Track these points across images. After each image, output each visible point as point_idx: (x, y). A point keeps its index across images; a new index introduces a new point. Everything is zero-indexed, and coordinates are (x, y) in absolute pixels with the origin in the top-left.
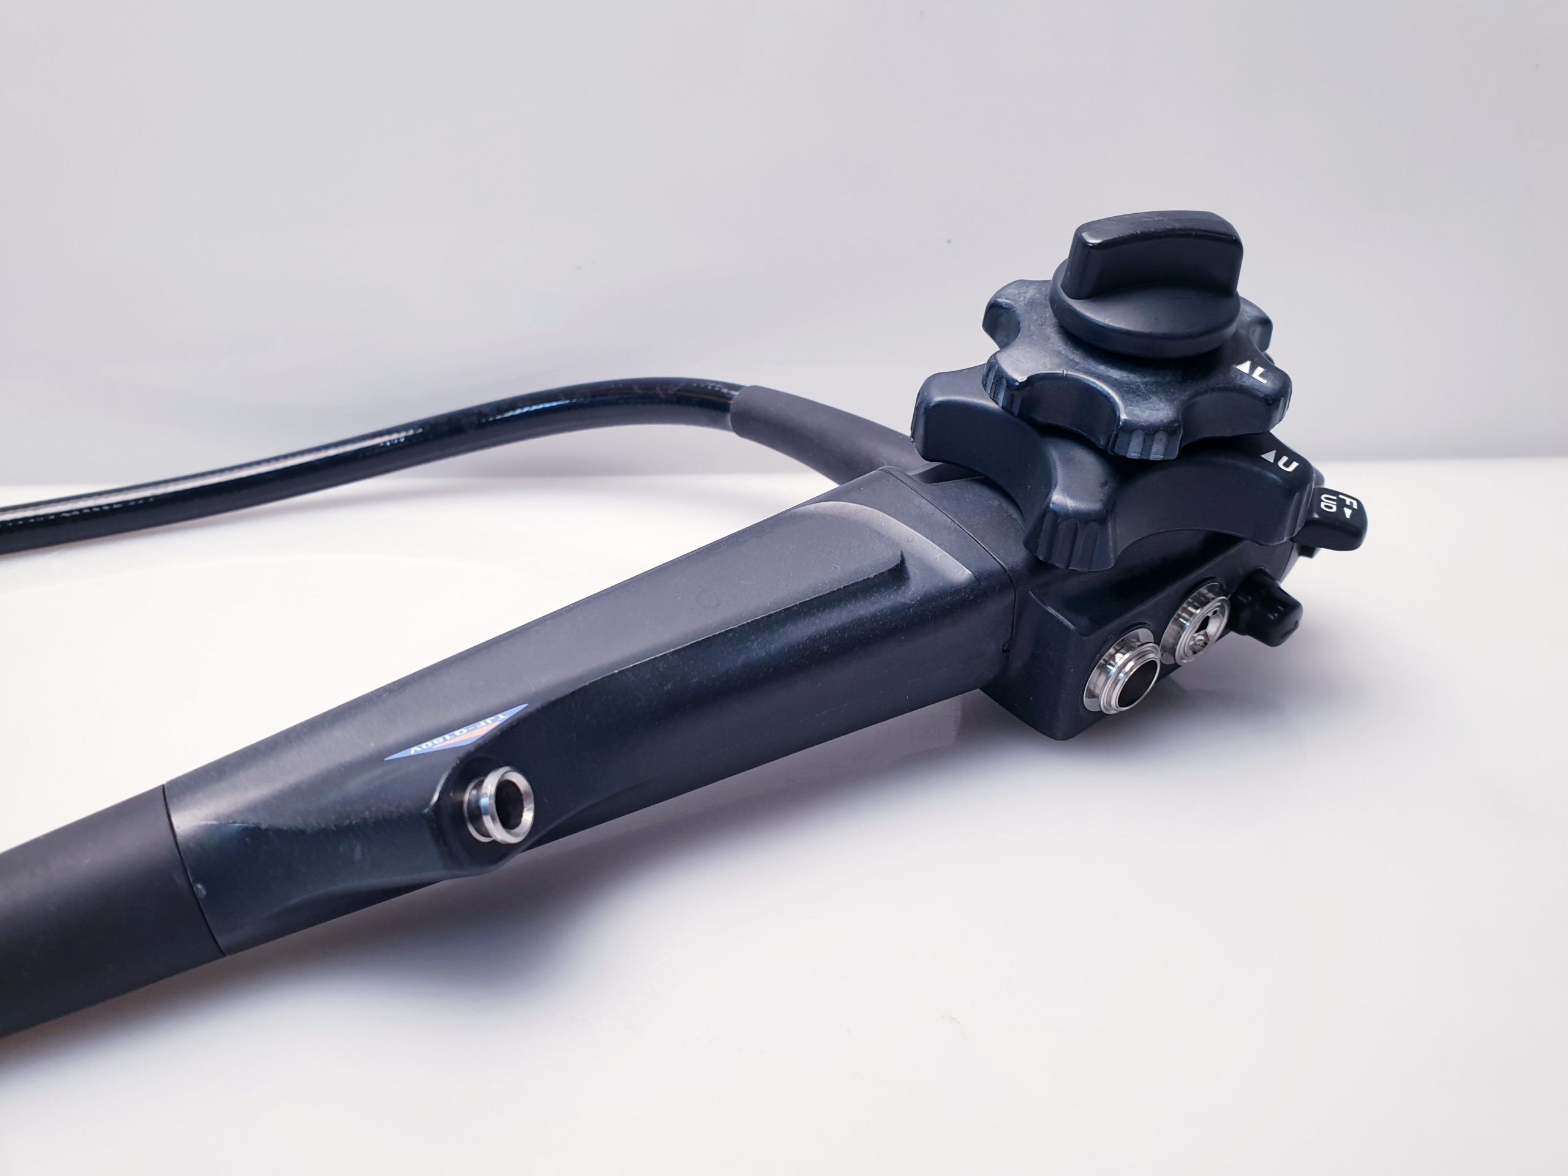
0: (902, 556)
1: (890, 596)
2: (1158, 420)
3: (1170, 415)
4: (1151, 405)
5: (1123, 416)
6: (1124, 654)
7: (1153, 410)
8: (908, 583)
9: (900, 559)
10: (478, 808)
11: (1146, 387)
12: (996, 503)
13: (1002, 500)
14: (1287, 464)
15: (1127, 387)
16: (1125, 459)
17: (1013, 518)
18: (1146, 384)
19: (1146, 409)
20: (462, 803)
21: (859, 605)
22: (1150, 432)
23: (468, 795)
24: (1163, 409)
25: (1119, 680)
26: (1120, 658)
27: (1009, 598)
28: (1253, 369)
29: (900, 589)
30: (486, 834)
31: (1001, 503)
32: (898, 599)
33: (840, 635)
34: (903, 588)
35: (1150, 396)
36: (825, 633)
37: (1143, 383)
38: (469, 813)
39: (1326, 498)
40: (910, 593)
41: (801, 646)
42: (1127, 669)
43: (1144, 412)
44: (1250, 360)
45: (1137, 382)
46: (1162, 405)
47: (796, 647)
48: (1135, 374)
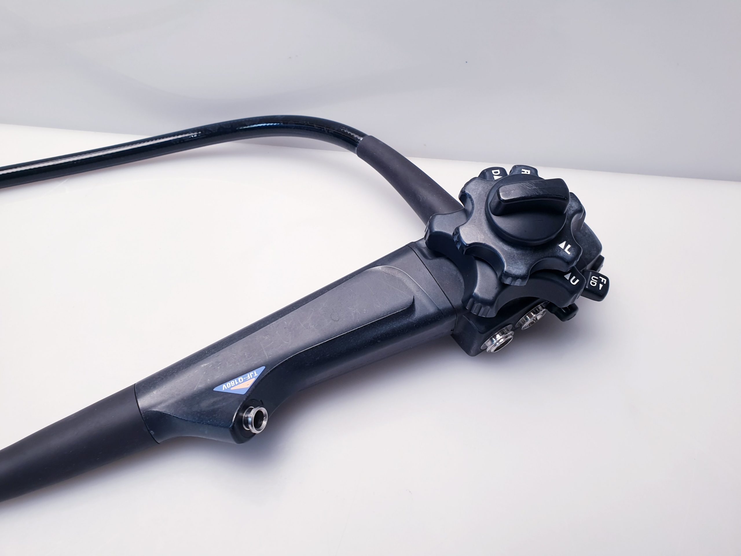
0: (414, 299)
1: (406, 319)
2: (519, 274)
3: (524, 272)
4: (517, 266)
5: (505, 269)
6: (501, 336)
7: (518, 269)
8: (415, 313)
9: (413, 300)
10: (248, 421)
11: (517, 256)
12: (455, 273)
13: (458, 271)
14: (574, 281)
15: (509, 256)
16: (504, 283)
17: (460, 282)
18: (517, 254)
19: (515, 268)
20: (242, 417)
21: (394, 323)
22: (515, 277)
23: (244, 415)
24: (522, 269)
25: (496, 345)
26: (498, 337)
27: (454, 319)
28: (566, 246)
29: (411, 316)
30: (249, 428)
31: (457, 274)
32: (410, 321)
33: (385, 336)
34: (412, 315)
35: (518, 261)
36: (379, 336)
37: (516, 254)
38: (244, 420)
39: (594, 278)
40: (415, 317)
41: (370, 341)
42: (500, 341)
43: (514, 269)
44: (566, 240)
45: (514, 253)
46: (522, 267)
47: (368, 341)
48: (514, 248)
